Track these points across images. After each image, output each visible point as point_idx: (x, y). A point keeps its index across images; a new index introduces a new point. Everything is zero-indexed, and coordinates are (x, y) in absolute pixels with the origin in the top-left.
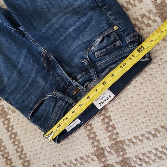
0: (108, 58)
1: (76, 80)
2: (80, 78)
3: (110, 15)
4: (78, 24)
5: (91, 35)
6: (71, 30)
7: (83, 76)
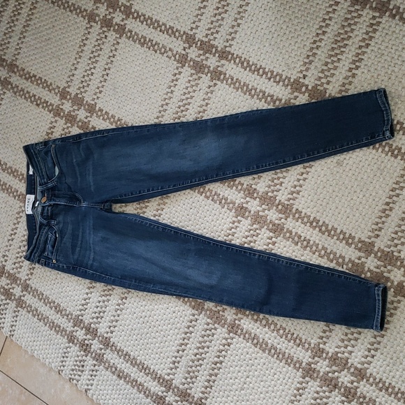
0: (43, 239)
1: (49, 206)
2: (48, 210)
3: (63, 267)
4: (79, 242)
5: (65, 243)
6: (80, 235)
7: (47, 213)
